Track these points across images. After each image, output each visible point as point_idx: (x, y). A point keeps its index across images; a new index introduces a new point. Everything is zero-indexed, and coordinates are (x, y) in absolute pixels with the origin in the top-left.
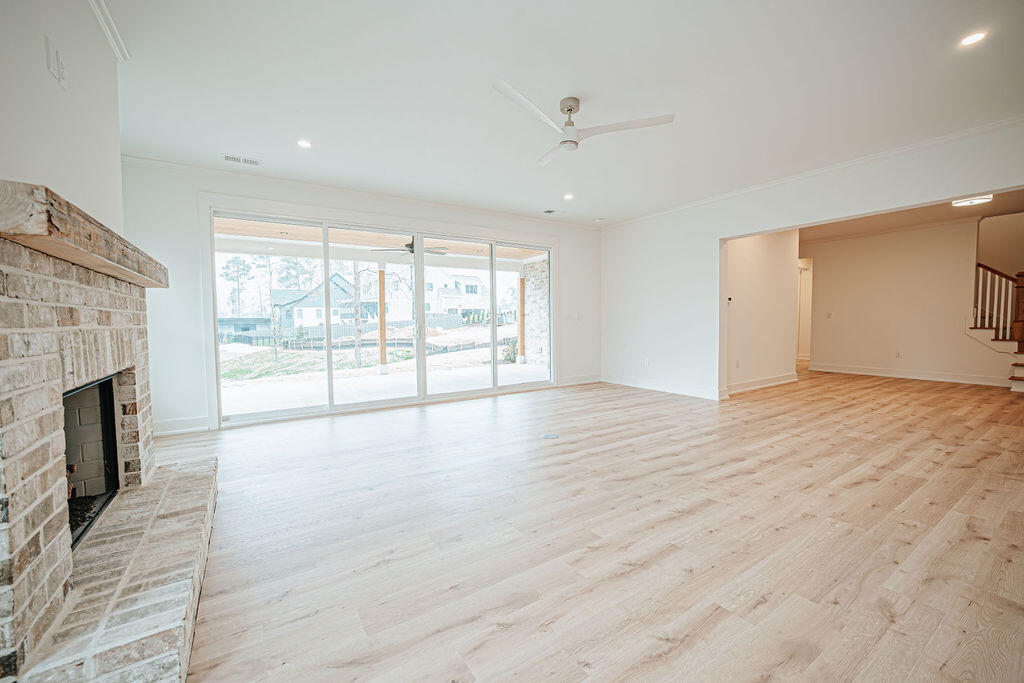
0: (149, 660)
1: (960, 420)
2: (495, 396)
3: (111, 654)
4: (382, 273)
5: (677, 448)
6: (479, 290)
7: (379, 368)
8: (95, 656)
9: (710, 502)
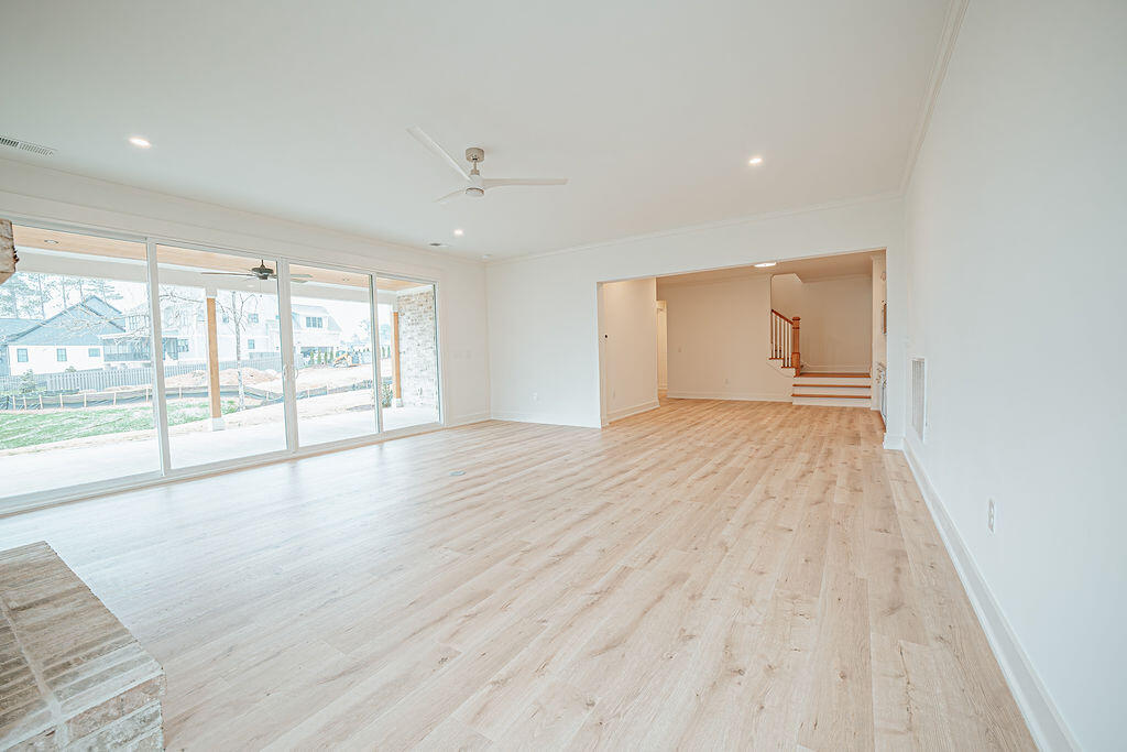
0: (130, 716)
1: (765, 427)
2: (380, 442)
3: (86, 716)
4: (211, 302)
5: (575, 469)
6: (325, 322)
7: (209, 422)
8: (69, 722)
9: (609, 504)
